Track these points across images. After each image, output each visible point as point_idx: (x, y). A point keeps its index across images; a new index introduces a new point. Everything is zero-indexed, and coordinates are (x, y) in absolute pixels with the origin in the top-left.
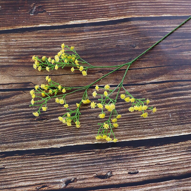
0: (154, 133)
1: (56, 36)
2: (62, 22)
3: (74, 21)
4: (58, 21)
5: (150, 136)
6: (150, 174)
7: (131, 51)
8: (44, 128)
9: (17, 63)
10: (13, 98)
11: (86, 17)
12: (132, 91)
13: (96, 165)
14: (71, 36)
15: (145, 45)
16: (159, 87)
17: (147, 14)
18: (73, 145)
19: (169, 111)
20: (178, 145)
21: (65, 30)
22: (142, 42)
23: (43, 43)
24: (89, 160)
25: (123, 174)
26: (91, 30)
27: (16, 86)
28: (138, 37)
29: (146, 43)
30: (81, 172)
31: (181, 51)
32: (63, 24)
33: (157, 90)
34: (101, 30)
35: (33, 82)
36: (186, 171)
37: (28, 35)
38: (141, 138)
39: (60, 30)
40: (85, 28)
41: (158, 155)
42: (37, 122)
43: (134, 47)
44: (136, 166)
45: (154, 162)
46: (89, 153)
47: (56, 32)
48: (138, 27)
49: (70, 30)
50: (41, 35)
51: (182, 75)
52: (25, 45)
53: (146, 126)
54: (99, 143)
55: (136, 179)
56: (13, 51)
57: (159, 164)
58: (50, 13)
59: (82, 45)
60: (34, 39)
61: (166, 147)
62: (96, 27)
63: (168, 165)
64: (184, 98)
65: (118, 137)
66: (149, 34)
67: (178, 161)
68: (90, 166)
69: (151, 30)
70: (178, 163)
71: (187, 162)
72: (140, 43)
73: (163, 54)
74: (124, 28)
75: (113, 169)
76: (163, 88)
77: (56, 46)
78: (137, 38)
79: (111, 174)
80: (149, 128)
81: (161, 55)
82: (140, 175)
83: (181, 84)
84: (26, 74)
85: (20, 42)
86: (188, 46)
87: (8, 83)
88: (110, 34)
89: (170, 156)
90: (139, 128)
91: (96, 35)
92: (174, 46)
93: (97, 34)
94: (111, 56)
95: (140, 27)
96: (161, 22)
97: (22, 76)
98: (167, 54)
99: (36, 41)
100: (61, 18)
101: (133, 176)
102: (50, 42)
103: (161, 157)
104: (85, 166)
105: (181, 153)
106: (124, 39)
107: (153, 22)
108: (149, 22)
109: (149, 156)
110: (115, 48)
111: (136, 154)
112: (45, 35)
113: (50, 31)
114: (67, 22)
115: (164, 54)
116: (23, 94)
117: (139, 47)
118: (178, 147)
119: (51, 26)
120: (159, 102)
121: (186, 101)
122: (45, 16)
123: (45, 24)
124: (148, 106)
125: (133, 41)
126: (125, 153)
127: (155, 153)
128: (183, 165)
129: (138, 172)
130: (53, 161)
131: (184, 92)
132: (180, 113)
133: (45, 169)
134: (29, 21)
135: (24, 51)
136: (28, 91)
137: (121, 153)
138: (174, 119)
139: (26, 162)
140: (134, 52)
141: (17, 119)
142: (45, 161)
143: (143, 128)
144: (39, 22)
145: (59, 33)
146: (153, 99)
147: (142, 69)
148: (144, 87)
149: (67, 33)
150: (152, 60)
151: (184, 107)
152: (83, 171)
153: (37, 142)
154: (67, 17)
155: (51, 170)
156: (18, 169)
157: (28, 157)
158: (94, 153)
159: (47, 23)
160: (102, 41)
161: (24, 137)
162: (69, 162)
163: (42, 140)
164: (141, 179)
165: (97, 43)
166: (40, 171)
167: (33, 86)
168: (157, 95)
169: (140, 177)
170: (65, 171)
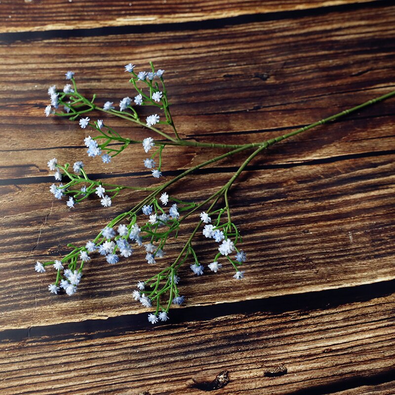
0: (317, 279)
1: (86, 53)
2: (101, 20)
3: (128, 17)
4: (91, 17)
5: (308, 285)
6: (312, 374)
7: (256, 88)
11: (153, 9)
12: (265, 181)
13: (192, 358)
14: (122, 54)
16: (323, 172)
18: (137, 312)
19: (348, 227)
20: (369, 304)
21: (108, 41)
23: (57, 71)
24: (175, 348)
25: (253, 378)
28: (272, 57)
29: (291, 69)
30: (159, 378)
32: (101, 24)
33: (320, 178)
34: (188, 40)
35: (37, 164)
36: (390, 365)
37: (21, 51)
38: (289, 290)
39: (96, 39)
40: (153, 36)
41: (328, 329)
43: (265, 79)
44: (280, 358)
45: (319, 345)
46: (176, 331)
47: (86, 45)
49: (120, 40)
50: (51, 51)
51: (374, 140)
52: (17, 77)
53: (299, 261)
54: (197, 305)
55: (283, 388)
57: (331, 351)
60: (38, 61)
61: (344, 309)
62: (178, 34)
63: (350, 351)
64: (380, 195)
65: (239, 290)
67: (371, 342)
68: (178, 361)
69: (300, 38)
70: (371, 346)
71: (391, 343)
73: (329, 94)
74: (241, 37)
75: (231, 366)
76: (333, 174)
77: (89, 77)
79: (226, 378)
80: (305, 267)
81: (325, 97)
82: (290, 378)
83: (373, 162)
84: (22, 146)
88: (209, 50)
89: (354, 330)
90: (283, 266)
91: (178, 52)
92: (355, 72)
93: (181, 50)
94: (215, 101)
95: (275, 35)
97: (11, 151)
98: (339, 93)
99: (41, 66)
100: (96, 9)
101: (276, 380)
102: (74, 69)
103: (334, 334)
104: (168, 363)
105: (377, 324)
106: (242, 61)
107: (304, 22)
109: (308, 332)
110: (221, 81)
111: (280, 330)
112: (61, 51)
113: (74, 41)
114: (111, 19)
115: (331, 94)
116: (17, 193)
117: (276, 79)
118: (370, 310)
119: (74, 30)
120: (325, 206)
121: (386, 202)
122: (60, 5)
123: (59, 24)
124: (302, 216)
125: (261, 65)
126: (256, 327)
127: (322, 326)
128: (383, 352)
129: (286, 370)
130: (92, 352)
131: (381, 181)
132: (372, 232)
133: (75, 374)
134: (23, 16)
135: (14, 89)
136: (26, 186)
137: (246, 329)
138: (360, 246)
139: (30, 358)
140: (265, 91)
141: (3, 253)
142: (73, 352)
143: (292, 267)
144: (45, 19)
145: (93, 46)
146: (312, 200)
147: (284, 131)
148: (291, 172)
149: (112, 46)
150: (306, 109)
151: (380, 217)
152: (163, 375)
153: (53, 307)
154: (110, 8)
155: (89, 374)
156: (13, 376)
157: (34, 344)
158: (186, 329)
159: (65, 22)
160: (193, 65)
161: (23, 297)
162: (131, 353)
163: (65, 302)
164: (294, 387)
165: (180, 70)
166: (64, 379)
167: (38, 172)
168: (319, 191)
169: (291, 383)
170: (121, 376)
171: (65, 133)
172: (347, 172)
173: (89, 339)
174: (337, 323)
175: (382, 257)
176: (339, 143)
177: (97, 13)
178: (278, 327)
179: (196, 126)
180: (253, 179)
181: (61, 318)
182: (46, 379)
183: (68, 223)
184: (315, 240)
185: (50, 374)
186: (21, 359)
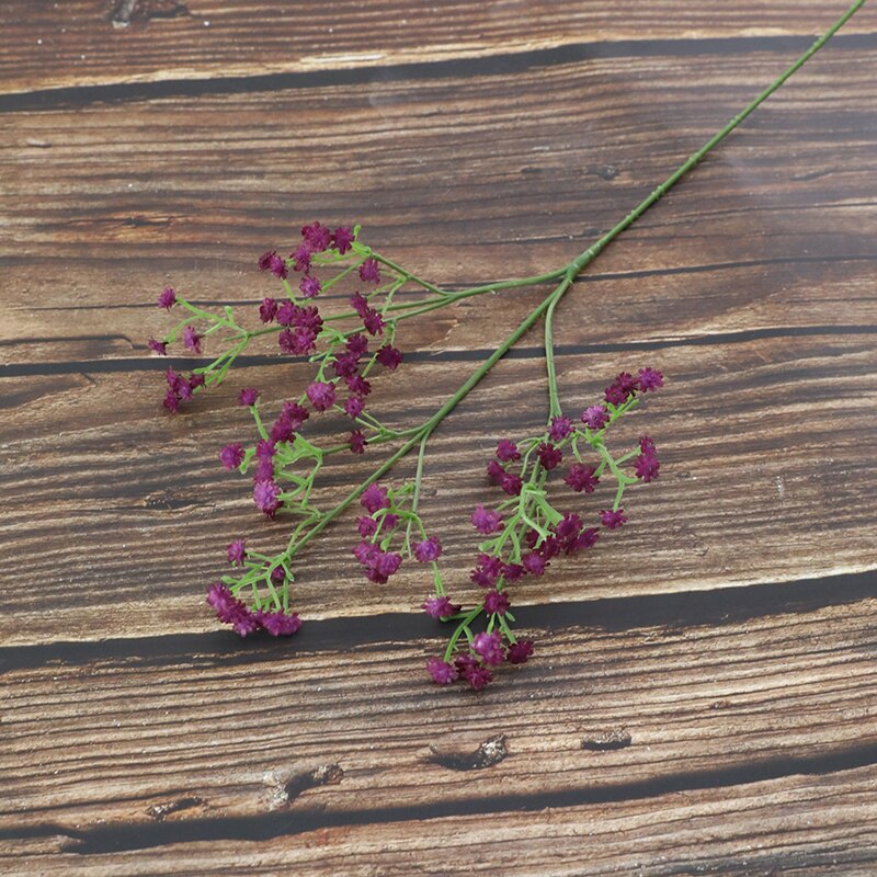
0: (703, 566)
1: (235, 123)
2: (267, 61)
3: (324, 54)
4: (249, 56)
5: (685, 578)
6: (684, 749)
7: (590, 194)
8: (185, 543)
9: (54, 249)
10: (37, 405)
11: (378, 37)
12: (601, 375)
13: (433, 709)
14: (311, 125)
15: (659, 170)
16: (726, 359)
17: (672, 27)
18: (321, 617)
19: (775, 466)
20: (814, 619)
21: (282, 99)
22: (648, 156)
23: (175, 158)
24: (395, 687)
25: (559, 750)
26: (401, 99)
27: (52, 352)
28: (627, 133)
29: (667, 158)
30: (361, 741)
31: (834, 195)
32: (268, 69)
33: (719, 371)
34: (450, 96)
35: (128, 334)
36: (854, 736)
37: (103, 119)
38: (642, 588)
39: (256, 97)
40: (376, 89)
41: (723, 663)
42: (148, 514)
43: (610, 178)
44: (618, 715)
45: (701, 694)
47: (236, 108)
48: (627, 84)
49: (306, 98)
50: (164, 120)
51: (835, 304)
52: (91, 167)
53: (665, 532)
55: (620, 772)
56: (35, 192)
57: (728, 706)
58: (208, 17)
59: (362, 168)
60: (136, 139)
61: (760, 627)
62: (428, 85)
63: (769, 708)
64: (844, 409)
65: (536, 584)
66: (679, 117)
67: (816, 690)
68: (401, 712)
69: (689, 97)
70: (814, 700)
71: (858, 694)
72: (638, 157)
73: (745, 210)
74: (564, 89)
75: (511, 726)
76: (747, 364)
77: (238, 169)
78: (622, 137)
79: (501, 749)
80: (678, 544)
81: (737, 214)
82: (636, 754)
83: (832, 345)
84: (97, 300)
85: (68, 150)
86: (867, 175)
87: (9, 337)
88: (494, 117)
89: (778, 667)
90: (631, 541)
91: (427, 122)
92: (799, 172)
93: (435, 117)
94: (502, 218)
95: (636, 85)
96: (738, 65)
97: (77, 308)
98: (766, 209)
99: (142, 148)
100: (260, 40)
101: (605, 757)
102: (210, 153)
103: (735, 673)
104: (380, 713)
105: (830, 656)
106: (561, 141)
107: (698, 64)
108: (680, 61)
109: (680, 669)
110: (516, 180)
111: (620, 661)
112: (184, 120)
113: (211, 100)
114: (288, 60)
115: (748, 210)
116: (86, 389)
117: (634, 177)
118: (815, 629)
119: (212, 80)
120: (728, 426)
121: (856, 424)
122: (185, 33)
123: (182, 69)
124: (677, 445)
125: (604, 148)
126: (569, 655)
127: (709, 657)
128: (840, 711)
129: (630, 739)
130: (227, 689)
131: (846, 382)
132: (826, 478)
133: (192, 728)
134: (110, 55)
135: (87, 191)
136: (105, 376)
137: (547, 657)
138: (799, 504)
139: (101, 697)
140: (610, 200)
141: (56, 500)
142: (189, 689)
143: (650, 543)
144: (154, 59)
145: (250, 111)
146: (700, 413)
147: (646, 278)
148: (659, 359)
149: (290, 110)
150: (696, 237)
151: (843, 449)
152: (370, 736)
153: (151, 604)
154: (288, 39)
155: (219, 730)
156: (65, 728)
157: (110, 671)
158: (421, 653)
159: (194, 65)
160: (457, 147)
161: (92, 584)
162: (305, 693)
163: (176, 596)
164: (644, 771)
165: (431, 158)
166: (169, 737)
167: (130, 350)
168: (716, 396)
169: (639, 763)
170: (284, 733)
171: (185, 276)
172: (776, 361)
173: (221, 666)
174: (743, 653)
175: (845, 527)
176: (763, 305)
177: (260, 48)
178: (615, 656)
179: (460, 267)
180: (576, 372)
181: (168, 625)
182: (132, 735)
183: (186, 449)
184: (701, 492)
185: (140, 727)
186: (84, 697)
